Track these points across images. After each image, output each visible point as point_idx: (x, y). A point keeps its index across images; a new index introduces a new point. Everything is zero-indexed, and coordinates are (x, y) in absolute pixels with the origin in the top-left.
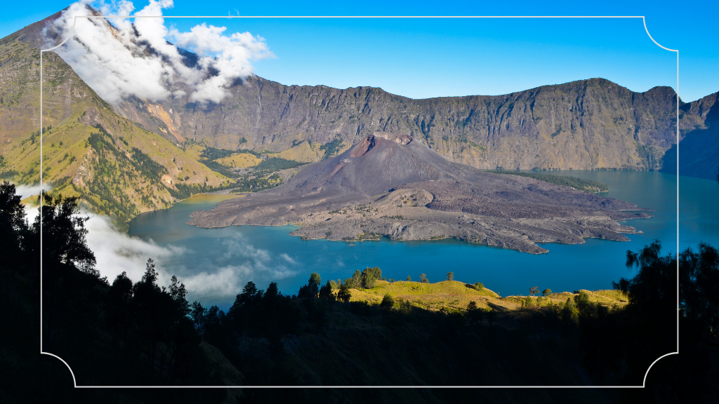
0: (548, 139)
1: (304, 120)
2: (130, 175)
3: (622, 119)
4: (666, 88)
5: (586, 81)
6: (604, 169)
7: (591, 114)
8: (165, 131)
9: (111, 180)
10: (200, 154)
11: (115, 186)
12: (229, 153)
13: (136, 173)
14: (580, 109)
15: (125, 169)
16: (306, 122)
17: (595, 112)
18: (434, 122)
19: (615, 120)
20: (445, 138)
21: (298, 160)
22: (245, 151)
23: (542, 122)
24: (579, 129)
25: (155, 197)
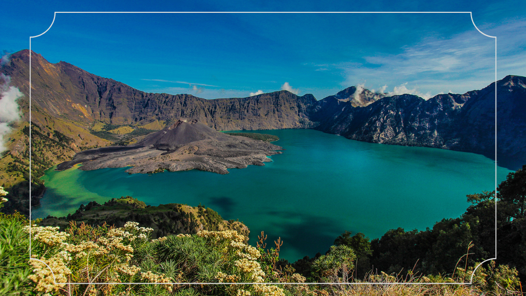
0: (264, 116)
1: (156, 109)
2: (50, 146)
3: (293, 108)
4: (310, 94)
5: (279, 92)
6: (286, 129)
7: (281, 106)
8: (82, 117)
9: (38, 150)
10: (102, 127)
11: (40, 152)
12: (118, 127)
13: (53, 144)
14: (277, 104)
15: (47, 143)
16: (157, 111)
17: (283, 105)
18: (216, 110)
19: (291, 108)
20: (221, 117)
21: (152, 129)
22: (126, 125)
23: (261, 109)
24: (276, 112)
25: (64, 156)
